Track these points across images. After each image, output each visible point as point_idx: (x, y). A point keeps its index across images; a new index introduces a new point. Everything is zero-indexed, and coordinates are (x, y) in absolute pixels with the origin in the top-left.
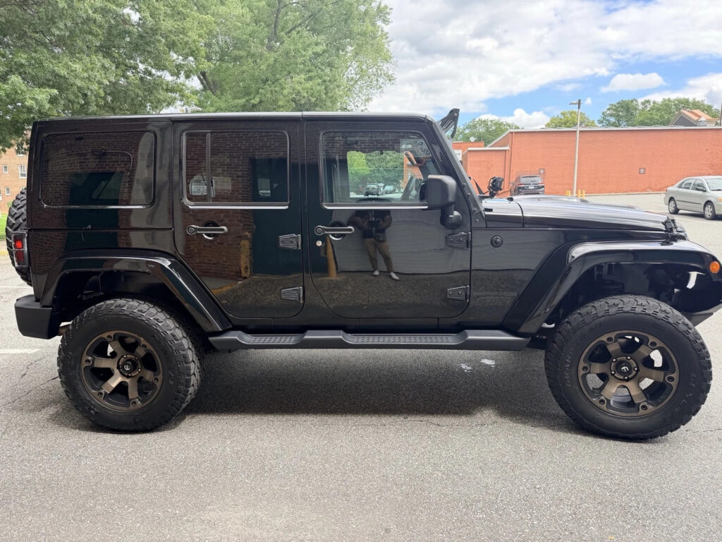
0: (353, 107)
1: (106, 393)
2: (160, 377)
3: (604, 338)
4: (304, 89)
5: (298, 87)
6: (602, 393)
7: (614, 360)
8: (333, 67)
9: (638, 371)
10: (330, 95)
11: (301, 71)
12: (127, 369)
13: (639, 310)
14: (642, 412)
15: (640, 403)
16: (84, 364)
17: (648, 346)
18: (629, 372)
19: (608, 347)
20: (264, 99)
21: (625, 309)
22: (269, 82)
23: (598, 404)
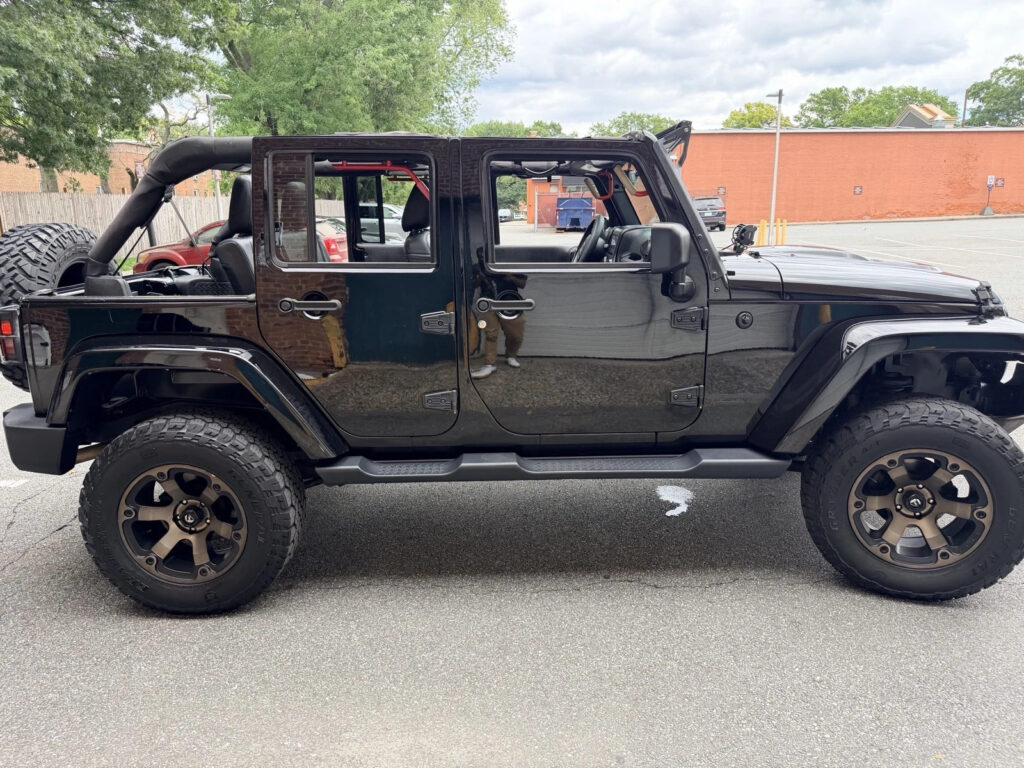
0: (452, 94)
1: (158, 558)
2: (243, 532)
3: (884, 461)
4: (382, 68)
5: (375, 66)
6: (884, 537)
7: (900, 490)
8: (425, 34)
9: (934, 503)
10: (420, 76)
11: (378, 41)
12: (190, 521)
13: (932, 420)
14: (941, 562)
15: (938, 550)
16: (122, 518)
17: (946, 469)
18: (922, 506)
19: (890, 473)
20: (324, 82)
21: (912, 420)
22: (331, 57)
23: (879, 554)
